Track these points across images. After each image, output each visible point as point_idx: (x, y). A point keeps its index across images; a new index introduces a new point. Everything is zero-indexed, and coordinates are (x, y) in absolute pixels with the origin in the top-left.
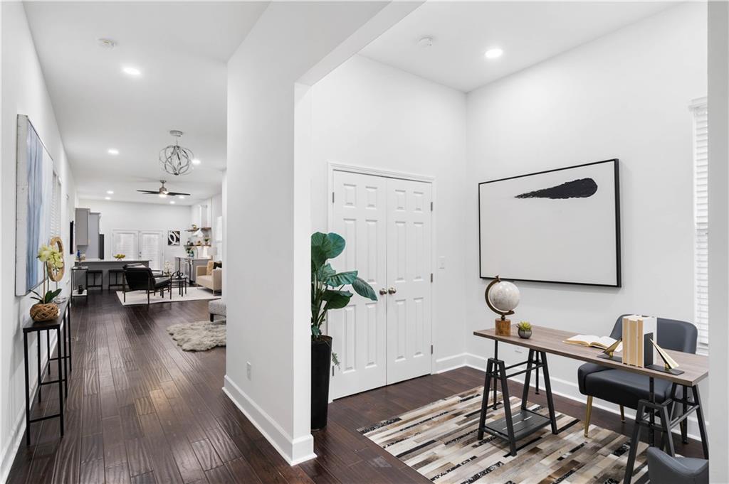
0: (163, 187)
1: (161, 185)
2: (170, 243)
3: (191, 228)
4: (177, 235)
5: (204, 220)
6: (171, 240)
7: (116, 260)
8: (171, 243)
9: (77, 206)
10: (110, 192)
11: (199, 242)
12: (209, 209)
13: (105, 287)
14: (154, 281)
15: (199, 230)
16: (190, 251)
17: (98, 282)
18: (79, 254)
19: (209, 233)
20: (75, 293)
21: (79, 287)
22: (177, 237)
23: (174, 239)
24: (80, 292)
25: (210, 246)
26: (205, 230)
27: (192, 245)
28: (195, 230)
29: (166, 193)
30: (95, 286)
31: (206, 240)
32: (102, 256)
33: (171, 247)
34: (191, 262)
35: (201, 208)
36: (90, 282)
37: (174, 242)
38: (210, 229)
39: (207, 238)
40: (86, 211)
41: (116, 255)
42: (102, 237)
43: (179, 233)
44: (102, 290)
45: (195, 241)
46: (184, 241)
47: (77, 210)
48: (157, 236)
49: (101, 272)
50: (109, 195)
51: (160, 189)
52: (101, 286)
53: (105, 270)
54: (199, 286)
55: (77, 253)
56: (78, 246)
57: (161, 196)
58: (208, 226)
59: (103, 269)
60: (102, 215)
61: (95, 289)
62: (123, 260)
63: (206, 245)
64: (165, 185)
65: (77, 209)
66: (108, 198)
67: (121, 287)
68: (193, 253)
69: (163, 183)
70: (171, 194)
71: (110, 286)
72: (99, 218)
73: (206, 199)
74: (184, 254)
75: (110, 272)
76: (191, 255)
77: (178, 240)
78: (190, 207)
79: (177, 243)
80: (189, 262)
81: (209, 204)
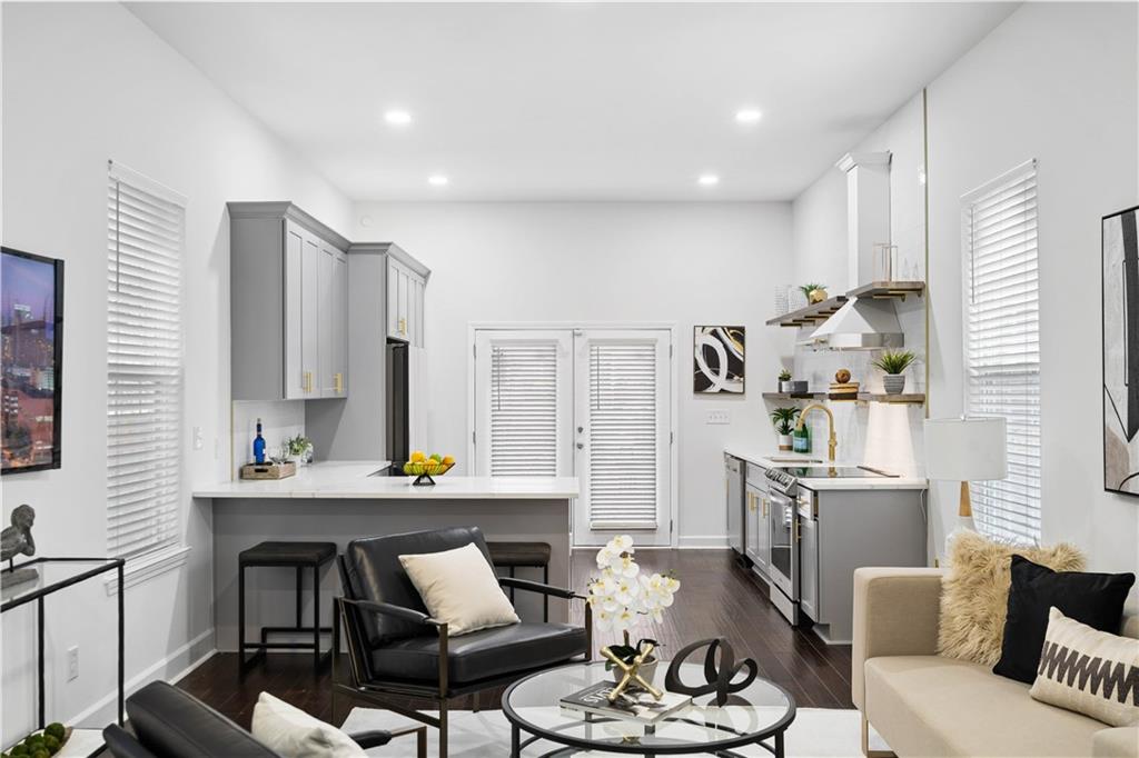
2: (701, 384)
3: (800, 304)
4: (734, 346)
5: (876, 242)
6: (705, 369)
8: (709, 383)
11: (845, 380)
15: (848, 307)
16: (792, 424)
19: (907, 320)
22: (731, 357)
23: (718, 363)
25: (918, 400)
26: (879, 300)
27: (801, 392)
28: (817, 312)
31: (895, 367)
33: (706, 404)
34: (807, 497)
37: (720, 381)
38: (918, 290)
39: (896, 354)
43: (739, 334)
45: (820, 372)
46: (762, 374)
48: (646, 351)
58: (902, 275)
63: (894, 394)
68: (804, 433)
73: (892, 115)
74: (764, 446)
76: (799, 443)
77: (737, 368)
78: (790, 205)
79: (734, 386)
80: (794, 497)
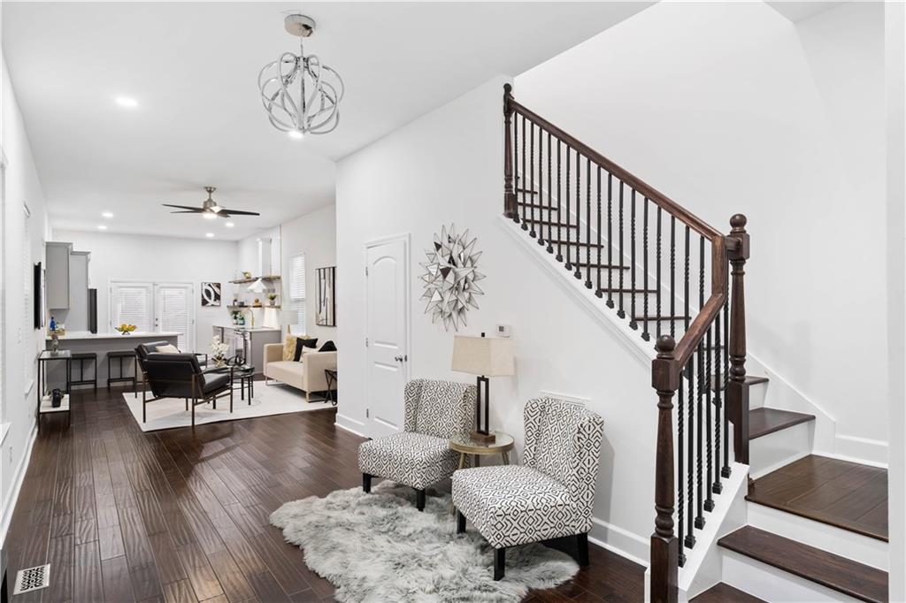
0: (210, 200)
1: (206, 196)
2: (204, 303)
3: (241, 277)
4: (217, 290)
5: (267, 265)
6: (206, 297)
7: (119, 334)
8: (207, 302)
9: (49, 238)
10: (108, 215)
11: (257, 301)
12: (275, 247)
13: (102, 383)
14: (202, 381)
15: (259, 281)
16: (238, 316)
17: (89, 374)
18: (53, 325)
19: (276, 285)
20: (47, 407)
21: (55, 394)
22: (215, 293)
23: (211, 295)
24: (56, 402)
25: (279, 307)
26: (267, 280)
27: (242, 305)
28: (249, 280)
29: (217, 209)
30: (82, 382)
31: (273, 298)
32: (93, 329)
33: (207, 310)
34: (248, 335)
35: (261, 243)
36: (75, 377)
37: (211, 302)
38: (279, 278)
39: (273, 295)
40: (66, 247)
41: (120, 327)
42: (93, 294)
43: (218, 286)
44: (96, 388)
45: (249, 299)
46: (227, 299)
47: (49, 246)
48: (183, 291)
49: (93, 357)
50: (104, 221)
51: (205, 203)
52: (95, 382)
53: (102, 354)
54: (269, 379)
55: (49, 322)
56: (52, 311)
57: (207, 216)
58: (274, 274)
59: (98, 353)
60: (91, 256)
61: (83, 387)
62: (133, 334)
63: (272, 305)
64: (214, 197)
65: (47, 243)
66: (102, 228)
67: (130, 383)
68: (243, 319)
69: (210, 192)
70: (225, 213)
71: (110, 381)
72: (87, 261)
73: (272, 229)
74: (228, 322)
75: (111, 356)
76: (242, 322)
77: (218, 297)
78: (237, 243)
79: (217, 303)
80: (243, 335)
81: (275, 236)
